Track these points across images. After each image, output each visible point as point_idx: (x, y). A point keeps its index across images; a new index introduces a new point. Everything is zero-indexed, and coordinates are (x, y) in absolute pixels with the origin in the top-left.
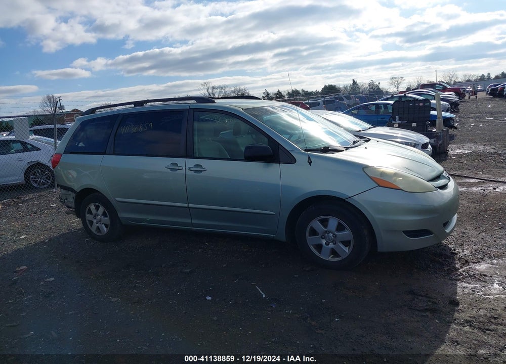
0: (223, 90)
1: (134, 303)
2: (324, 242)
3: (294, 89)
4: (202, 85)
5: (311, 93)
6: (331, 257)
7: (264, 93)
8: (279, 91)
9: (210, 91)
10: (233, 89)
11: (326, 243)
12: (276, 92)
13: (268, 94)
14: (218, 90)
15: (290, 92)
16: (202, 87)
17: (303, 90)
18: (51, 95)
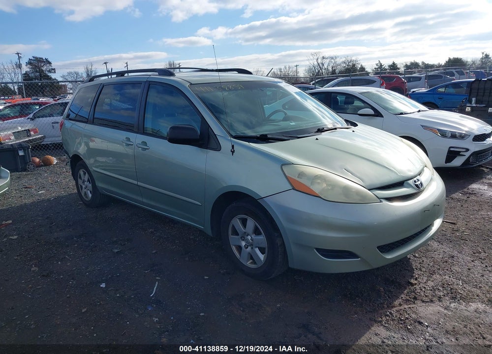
0: (333, 61)
1: (43, 276)
2: (243, 244)
3: (413, 61)
4: (312, 55)
5: (432, 66)
6: (250, 262)
7: (377, 65)
8: (394, 63)
9: (320, 61)
10: (344, 59)
11: (245, 245)
12: (391, 63)
13: (381, 65)
14: (328, 60)
15: (408, 64)
16: (312, 57)
17: (423, 63)
18: (172, 62)
